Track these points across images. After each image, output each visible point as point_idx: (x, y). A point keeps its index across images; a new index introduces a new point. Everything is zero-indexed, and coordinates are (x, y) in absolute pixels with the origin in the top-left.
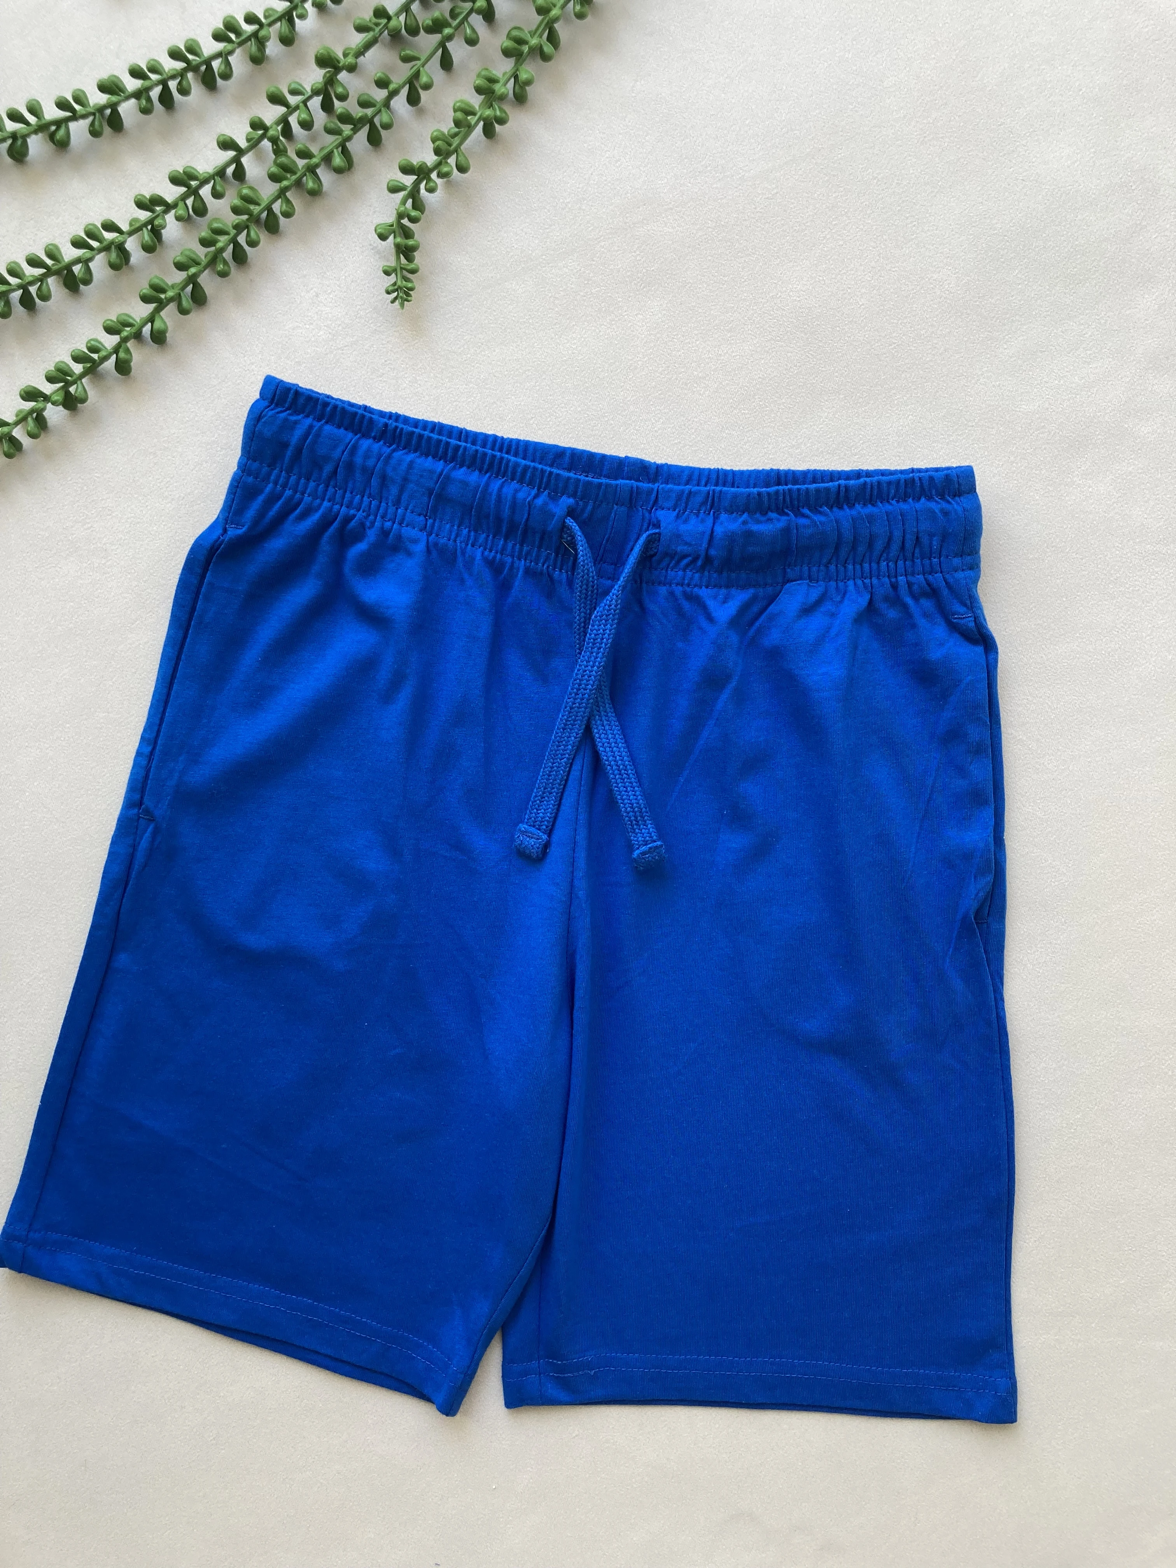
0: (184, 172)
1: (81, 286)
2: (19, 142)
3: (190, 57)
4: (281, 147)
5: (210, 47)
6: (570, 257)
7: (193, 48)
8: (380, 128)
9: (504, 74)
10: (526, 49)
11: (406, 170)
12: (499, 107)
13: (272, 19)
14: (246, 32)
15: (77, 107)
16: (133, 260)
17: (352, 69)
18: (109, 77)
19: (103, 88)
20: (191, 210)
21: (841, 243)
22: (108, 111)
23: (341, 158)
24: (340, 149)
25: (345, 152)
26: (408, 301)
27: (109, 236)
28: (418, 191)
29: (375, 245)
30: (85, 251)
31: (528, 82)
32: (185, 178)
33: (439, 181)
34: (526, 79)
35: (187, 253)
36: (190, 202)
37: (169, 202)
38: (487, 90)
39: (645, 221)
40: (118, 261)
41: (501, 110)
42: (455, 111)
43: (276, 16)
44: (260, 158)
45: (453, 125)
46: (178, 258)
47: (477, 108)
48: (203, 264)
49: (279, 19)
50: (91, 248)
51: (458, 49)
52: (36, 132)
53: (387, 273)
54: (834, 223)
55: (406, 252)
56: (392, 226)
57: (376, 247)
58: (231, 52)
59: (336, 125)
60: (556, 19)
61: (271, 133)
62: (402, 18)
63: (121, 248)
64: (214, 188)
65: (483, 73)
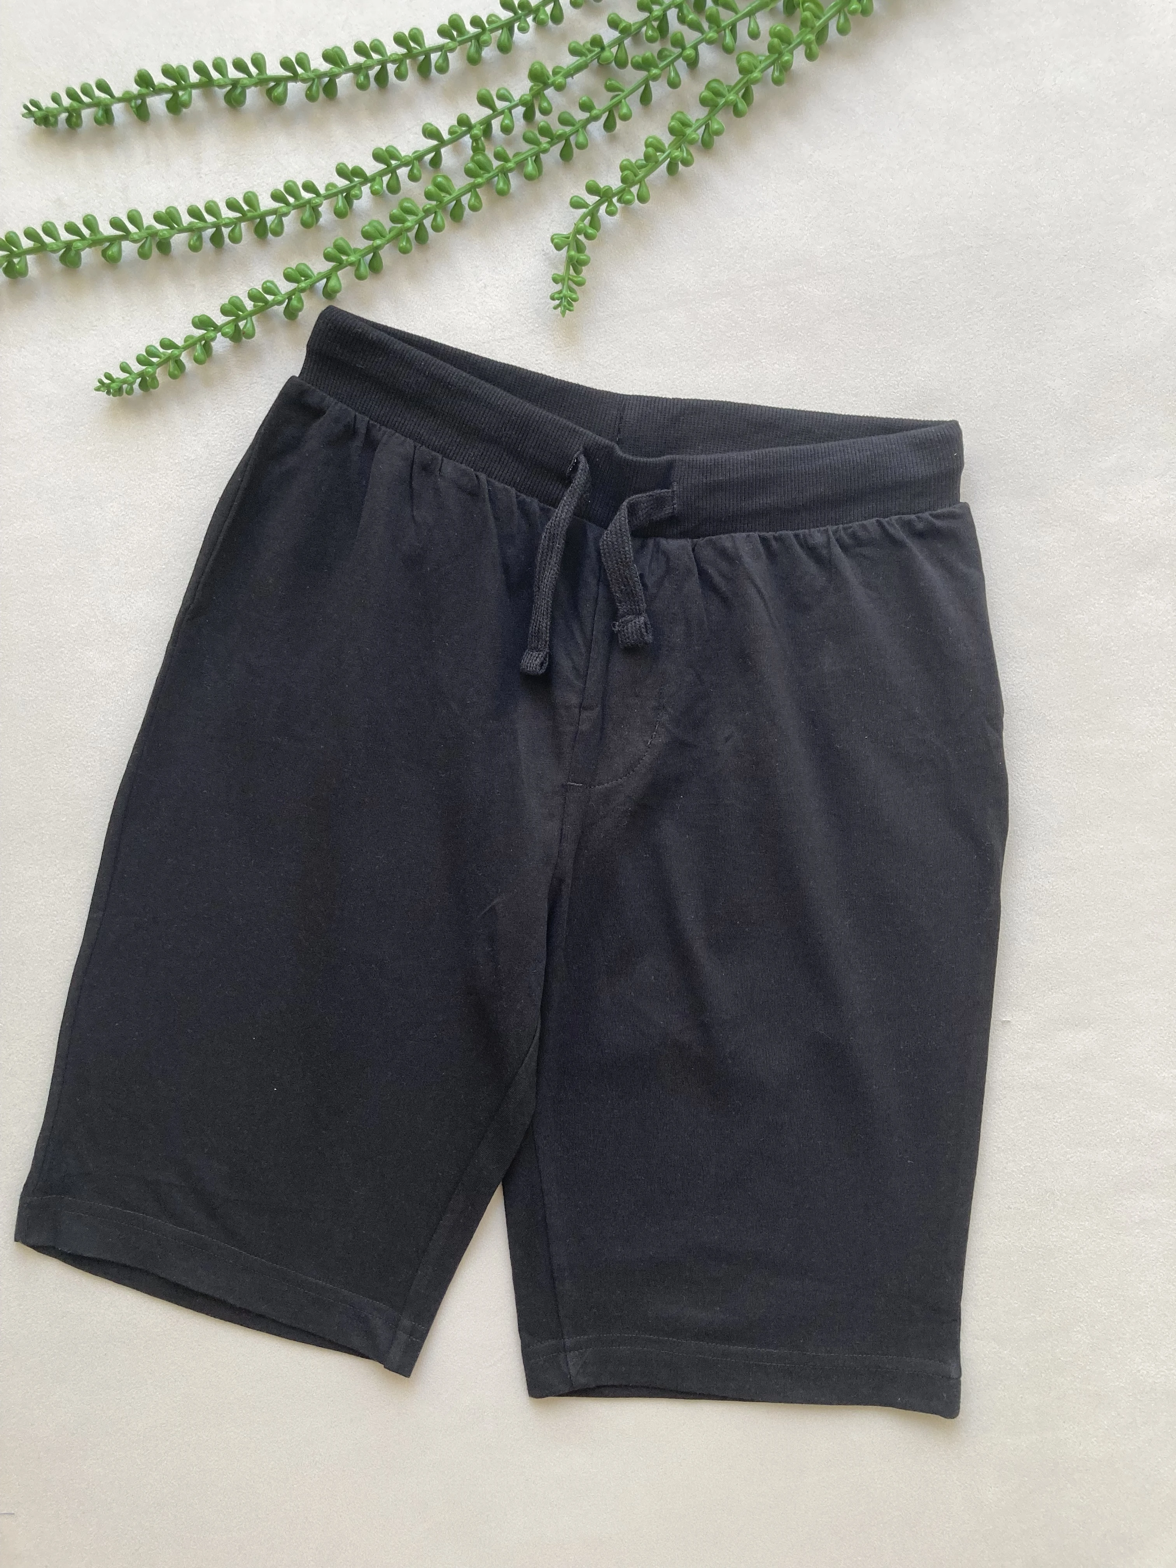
0: (386, 150)
1: (270, 235)
2: (239, 91)
3: (412, 44)
4: (480, 145)
5: (432, 39)
6: (724, 299)
7: (416, 36)
8: (574, 146)
9: (697, 120)
10: (722, 101)
11: (592, 190)
12: (687, 150)
13: (494, 25)
14: (468, 32)
15: (300, 70)
16: (322, 221)
17: (560, 88)
18: (333, 48)
19: (328, 57)
20: (385, 185)
21: (972, 336)
22: (327, 79)
23: (533, 167)
24: (534, 158)
25: (537, 161)
26: (570, 310)
27: (306, 195)
28: (598, 211)
29: (548, 251)
30: (283, 205)
31: (718, 133)
32: (387, 156)
33: (618, 205)
34: (717, 129)
35: (375, 224)
36: (386, 179)
37: (368, 175)
38: (678, 132)
39: (798, 280)
40: (310, 220)
41: (688, 151)
42: (647, 145)
43: (499, 24)
44: (457, 151)
45: (643, 158)
46: (366, 227)
47: (667, 146)
48: (388, 237)
49: (501, 27)
50: (287, 203)
51: (658, 89)
52: (256, 85)
53: (555, 281)
54: (968, 316)
55: (576, 264)
56: (568, 238)
57: (548, 254)
58: (452, 50)
59: (535, 135)
60: (756, 81)
61: (476, 131)
62: (614, 50)
63: (315, 210)
64: (411, 170)
65: (678, 115)
